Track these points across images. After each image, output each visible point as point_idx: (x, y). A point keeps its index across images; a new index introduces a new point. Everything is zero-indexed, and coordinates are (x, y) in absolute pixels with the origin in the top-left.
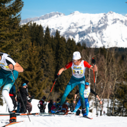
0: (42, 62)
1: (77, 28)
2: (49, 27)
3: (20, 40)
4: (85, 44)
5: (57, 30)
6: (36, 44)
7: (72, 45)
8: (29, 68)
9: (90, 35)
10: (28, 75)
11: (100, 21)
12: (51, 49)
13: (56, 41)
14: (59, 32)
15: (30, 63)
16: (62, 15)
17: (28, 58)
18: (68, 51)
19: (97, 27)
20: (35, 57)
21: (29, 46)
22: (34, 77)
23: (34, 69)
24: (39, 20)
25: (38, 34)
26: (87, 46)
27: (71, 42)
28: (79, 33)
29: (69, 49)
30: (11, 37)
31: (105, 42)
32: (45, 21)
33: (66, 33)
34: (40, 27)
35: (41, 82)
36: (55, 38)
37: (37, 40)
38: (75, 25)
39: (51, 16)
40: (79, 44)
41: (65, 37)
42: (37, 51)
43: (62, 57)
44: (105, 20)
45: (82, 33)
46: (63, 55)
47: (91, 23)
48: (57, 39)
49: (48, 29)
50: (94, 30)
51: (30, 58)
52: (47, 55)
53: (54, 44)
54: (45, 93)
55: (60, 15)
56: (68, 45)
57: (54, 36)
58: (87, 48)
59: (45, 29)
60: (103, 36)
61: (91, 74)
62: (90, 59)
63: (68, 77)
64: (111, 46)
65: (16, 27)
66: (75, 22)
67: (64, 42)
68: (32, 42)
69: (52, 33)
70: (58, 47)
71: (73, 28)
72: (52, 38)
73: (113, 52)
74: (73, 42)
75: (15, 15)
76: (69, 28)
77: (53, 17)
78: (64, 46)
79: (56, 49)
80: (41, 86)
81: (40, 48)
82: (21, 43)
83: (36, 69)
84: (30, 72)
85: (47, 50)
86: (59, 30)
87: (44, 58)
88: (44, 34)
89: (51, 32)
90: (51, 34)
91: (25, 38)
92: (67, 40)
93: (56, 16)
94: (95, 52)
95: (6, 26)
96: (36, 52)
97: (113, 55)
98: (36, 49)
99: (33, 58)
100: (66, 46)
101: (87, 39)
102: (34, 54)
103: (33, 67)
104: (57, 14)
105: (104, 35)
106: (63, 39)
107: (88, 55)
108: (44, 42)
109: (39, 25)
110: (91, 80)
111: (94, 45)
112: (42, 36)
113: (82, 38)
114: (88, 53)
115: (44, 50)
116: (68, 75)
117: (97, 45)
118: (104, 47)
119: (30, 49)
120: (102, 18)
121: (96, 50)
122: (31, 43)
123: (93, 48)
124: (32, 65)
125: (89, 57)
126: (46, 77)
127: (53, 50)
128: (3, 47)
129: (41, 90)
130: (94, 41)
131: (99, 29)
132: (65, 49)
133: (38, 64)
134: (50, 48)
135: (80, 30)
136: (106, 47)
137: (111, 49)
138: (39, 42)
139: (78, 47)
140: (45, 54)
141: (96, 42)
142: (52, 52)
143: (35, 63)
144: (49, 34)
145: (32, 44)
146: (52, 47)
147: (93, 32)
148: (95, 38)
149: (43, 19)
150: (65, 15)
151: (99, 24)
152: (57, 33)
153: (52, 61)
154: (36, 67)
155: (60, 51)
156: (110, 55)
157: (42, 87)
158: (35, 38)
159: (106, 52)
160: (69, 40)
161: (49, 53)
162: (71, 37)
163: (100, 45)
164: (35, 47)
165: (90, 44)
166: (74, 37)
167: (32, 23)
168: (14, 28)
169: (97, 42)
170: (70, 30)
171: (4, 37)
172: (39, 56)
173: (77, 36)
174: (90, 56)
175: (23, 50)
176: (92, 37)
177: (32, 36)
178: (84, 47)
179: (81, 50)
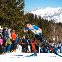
1: (49, 14)
2: (37, 14)
3: (24, 21)
4: (52, 21)
5: (40, 16)
6: (31, 22)
7: (47, 22)
9: (54, 17)
11: (59, 11)
12: (38, 24)
13: (40, 20)
14: (41, 16)
16: (42, 9)
18: (45, 24)
19: (58, 13)
22: (31, 36)
23: (30, 33)
24: (32, 11)
25: (32, 18)
26: (53, 22)
27: (46, 20)
28: (50, 16)
29: (46, 24)
30: (20, 20)
31: (61, 20)
32: (35, 11)
33: (44, 17)
34: (33, 15)
36: (39, 19)
37: (31, 20)
38: (48, 13)
39: (37, 9)
40: (50, 21)
44: (61, 10)
45: (51, 17)
46: (43, 26)
47: (55, 12)
48: (40, 19)
49: (36, 15)
50: (56, 15)
53: (39, 22)
55: (41, 9)
56: (45, 22)
57: (39, 18)
58: (53, 23)
59: (35, 15)
60: (60, 18)
61: (56, 34)
62: (55, 27)
63: (45, 36)
65: (22, 15)
66: (48, 12)
68: (29, 21)
70: (41, 23)
71: (47, 14)
72: (38, 19)
74: (47, 20)
75: (21, 10)
76: (45, 14)
77: (38, 10)
81: (33, 23)
82: (25, 22)
83: (31, 33)
84: (29, 34)
86: (41, 15)
88: (35, 17)
89: (37, 16)
90: (37, 17)
91: (26, 20)
92: (44, 20)
93: (39, 9)
95: (18, 15)
101: (53, 19)
103: (30, 32)
104: (40, 8)
107: (54, 26)
108: (34, 21)
109: (32, 14)
110: (56, 37)
111: (56, 21)
112: (34, 18)
113: (51, 19)
114: (54, 25)
116: (45, 35)
117: (58, 21)
118: (61, 22)
120: (60, 10)
123: (56, 23)
128: (17, 24)
130: (56, 20)
131: (58, 14)
132: (44, 24)
135: (50, 15)
141: (57, 20)
142: (38, 25)
146: (38, 23)
147: (56, 16)
148: (57, 18)
149: (34, 11)
150: (43, 9)
151: (58, 12)
152: (40, 17)
155: (41, 24)
158: (30, 19)
160: (45, 19)
162: (46, 18)
163: (59, 21)
165: (55, 21)
166: (48, 18)
167: (29, 13)
168: (21, 15)
170: (46, 15)
171: (17, 20)
173: (49, 18)
174: (55, 26)
177: (29, 18)
178: (52, 23)
179: (51, 24)
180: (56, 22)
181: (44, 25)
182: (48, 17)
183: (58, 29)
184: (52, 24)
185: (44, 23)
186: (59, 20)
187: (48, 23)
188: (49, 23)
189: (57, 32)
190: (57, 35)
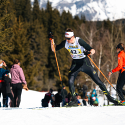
0: (32, 42)
3: (2, 16)
4: (84, 17)
5: (48, 2)
6: (23, 20)
7: (68, 19)
8: (14, 50)
10: (14, 59)
12: (42, 26)
13: (48, 14)
14: (51, 3)
15: (16, 44)
17: (13, 37)
18: (63, 26)
20: (21, 37)
21: (14, 22)
23: (21, 51)
25: (25, 7)
26: (87, 19)
27: (67, 15)
28: (77, 3)
29: (65, 24)
31: (109, 13)
33: (59, 4)
35: (30, 67)
36: (46, 11)
37: (23, 14)
40: (76, 17)
41: (59, 10)
42: (25, 28)
43: (56, 34)
45: (79, 4)
46: (58, 32)
48: (49, 12)
51: (16, 37)
52: (37, 33)
53: (45, 18)
54: (37, 81)
56: (63, 19)
57: (45, 9)
58: (87, 22)
59: (32, 1)
60: (106, 6)
62: (91, 35)
64: (117, 18)
67: (57, 15)
68: (18, 17)
69: (43, 5)
70: (50, 22)
72: (43, 11)
73: (120, 25)
74: (69, 14)
78: (58, 20)
79: (49, 24)
80: (31, 72)
81: (28, 24)
82: (3, 18)
83: (23, 51)
84: (16, 55)
85: (37, 26)
87: (34, 37)
88: (32, 6)
90: (40, 6)
91: (8, 13)
92: (61, 13)
94: (97, 26)
96: (23, 30)
97: (120, 29)
98: (22, 26)
99: (19, 37)
100: (61, 20)
101: (87, 11)
102: (21, 33)
103: (20, 49)
105: (108, 5)
106: (56, 11)
107: (89, 30)
108: (32, 17)
111: (96, 17)
112: (30, 9)
113: (81, 10)
114: (89, 27)
115: (33, 27)
116: (65, 57)
117: (99, 17)
118: (108, 19)
119: (15, 26)
121: (99, 23)
122: (16, 19)
123: (95, 22)
124: (19, 47)
125: (90, 32)
126: (37, 61)
127: (45, 26)
129: (31, 77)
130: (96, 12)
133: (26, 44)
134: (41, 24)
136: (111, 20)
137: (118, 21)
138: (27, 17)
139: (75, 21)
140: (34, 32)
141: (98, 14)
142: (43, 29)
143: (22, 43)
144: (38, 6)
145: (18, 20)
146: (44, 23)
148: (97, 9)
152: (49, 5)
153: (44, 40)
154: (23, 49)
155: (52, 27)
156: (116, 29)
157: (33, 74)
158: (21, 12)
159: (111, 26)
160: (64, 12)
161: (39, 30)
162: (66, 9)
163: (103, 17)
164: (21, 24)
165: (91, 16)
166: (70, 9)
169: (100, 14)
172: (28, 34)
173: (74, 7)
174: (92, 31)
175: (6, 27)
176: (93, 8)
177: (16, 10)
178: (84, 21)
179: (80, 25)
180: (94, 20)
181: (61, 27)
182: (72, 4)
183: (101, 39)
184: (83, 24)
185: (61, 22)
186: (103, 14)
187: (71, 23)
188: (74, 23)
189: (97, 46)
190: (99, 57)
